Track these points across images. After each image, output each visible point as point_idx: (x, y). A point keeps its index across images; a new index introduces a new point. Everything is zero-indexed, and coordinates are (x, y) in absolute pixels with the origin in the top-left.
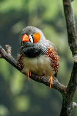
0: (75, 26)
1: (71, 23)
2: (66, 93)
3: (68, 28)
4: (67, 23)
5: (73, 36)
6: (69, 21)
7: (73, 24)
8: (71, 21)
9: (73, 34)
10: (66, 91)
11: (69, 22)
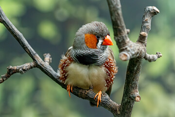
0: (120, 12)
1: (114, 7)
2: (119, 113)
3: (111, 14)
4: (110, 8)
5: (118, 26)
6: (112, 4)
7: (118, 9)
8: (115, 4)
9: (119, 22)
10: (119, 110)
11: (112, 6)
